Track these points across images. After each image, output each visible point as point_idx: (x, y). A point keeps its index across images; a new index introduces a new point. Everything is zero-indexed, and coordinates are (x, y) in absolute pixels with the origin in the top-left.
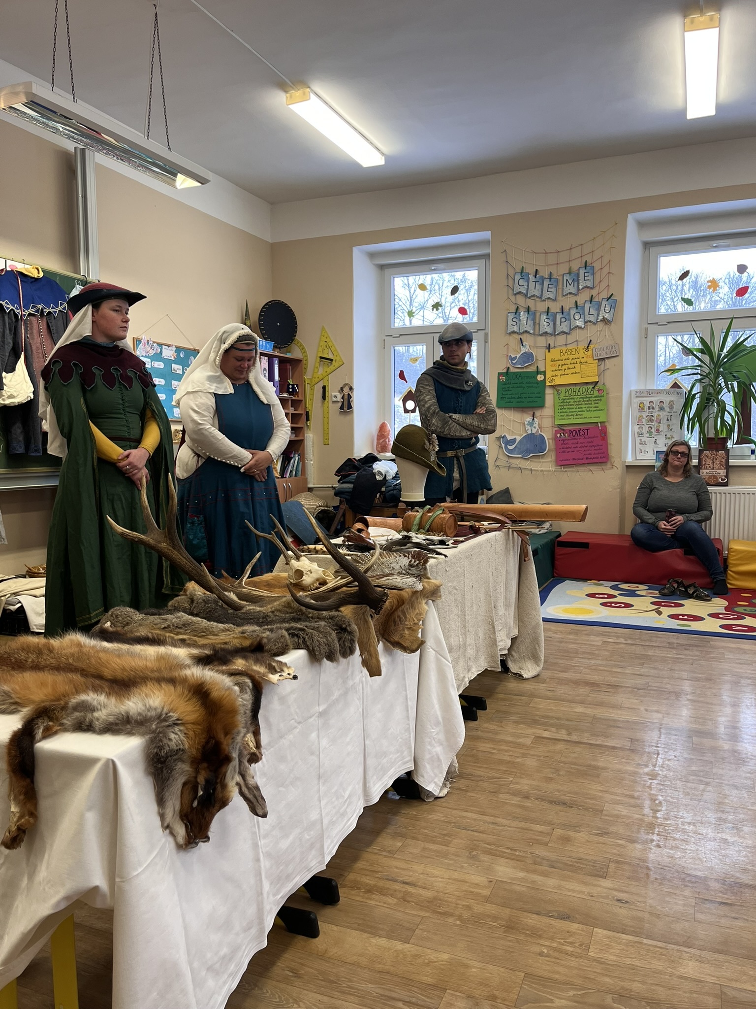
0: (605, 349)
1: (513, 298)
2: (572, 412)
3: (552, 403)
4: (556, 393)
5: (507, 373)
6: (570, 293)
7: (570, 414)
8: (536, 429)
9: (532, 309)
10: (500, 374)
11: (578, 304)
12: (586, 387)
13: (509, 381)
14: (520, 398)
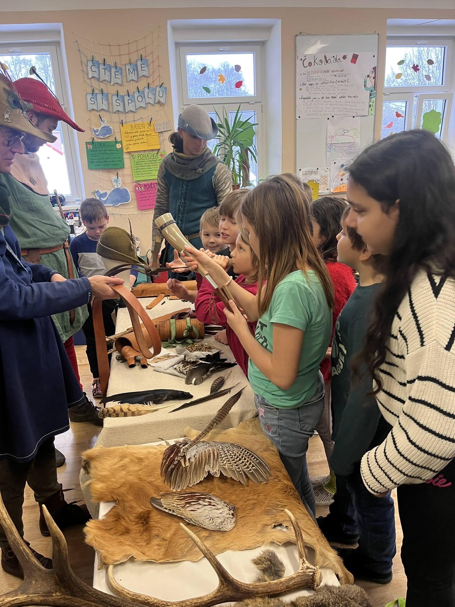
0: (162, 125)
1: (88, 81)
2: (145, 171)
3: (130, 165)
4: (131, 157)
5: (93, 143)
6: (133, 80)
7: (144, 173)
8: (121, 185)
9: (105, 91)
10: (87, 143)
11: (139, 89)
12: (151, 152)
13: (96, 149)
14: (106, 162)
